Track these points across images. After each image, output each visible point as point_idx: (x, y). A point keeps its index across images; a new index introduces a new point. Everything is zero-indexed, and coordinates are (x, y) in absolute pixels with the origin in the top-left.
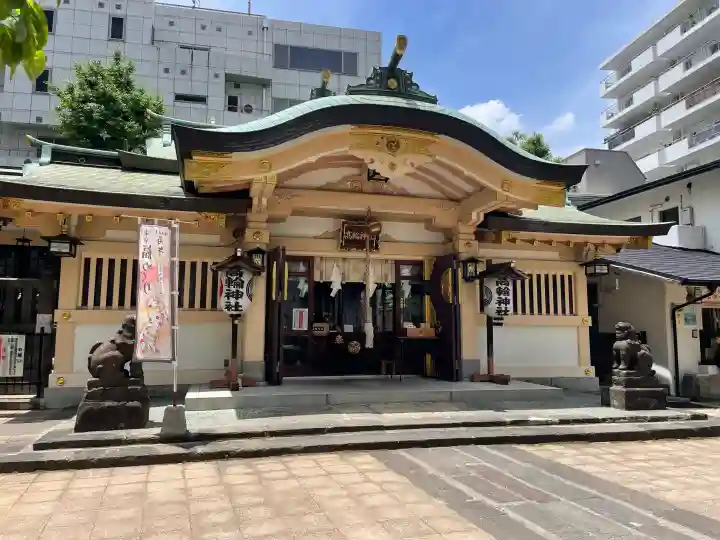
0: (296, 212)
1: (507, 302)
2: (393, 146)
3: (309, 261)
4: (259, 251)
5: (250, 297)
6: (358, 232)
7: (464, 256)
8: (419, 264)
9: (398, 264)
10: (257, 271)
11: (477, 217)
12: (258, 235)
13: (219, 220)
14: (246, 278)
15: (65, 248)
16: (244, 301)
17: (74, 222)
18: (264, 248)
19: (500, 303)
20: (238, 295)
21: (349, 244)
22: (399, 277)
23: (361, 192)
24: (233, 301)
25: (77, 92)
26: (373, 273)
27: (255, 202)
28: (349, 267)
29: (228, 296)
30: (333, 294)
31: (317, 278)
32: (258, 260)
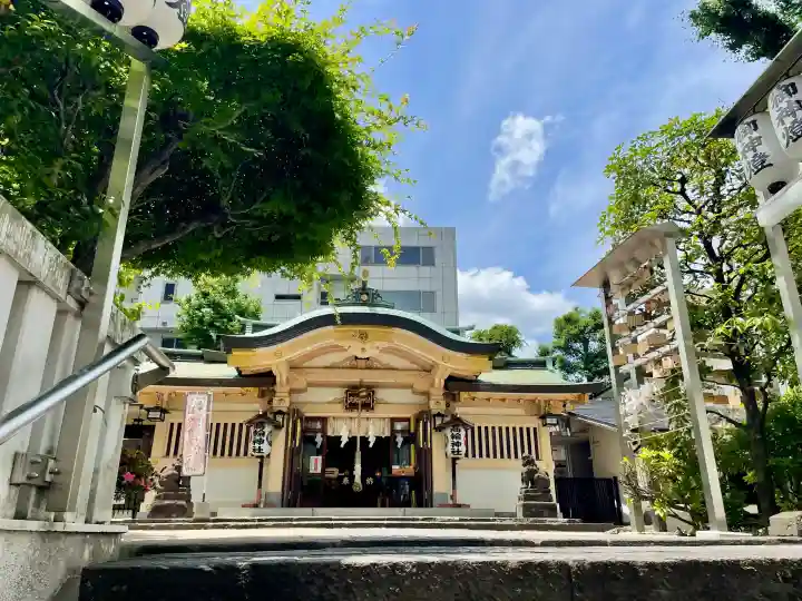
0: (310, 385)
1: (458, 444)
2: (364, 336)
3: (324, 420)
4: (280, 412)
5: (270, 444)
6: (360, 398)
7: (434, 412)
8: (408, 420)
9: (393, 420)
10: (278, 427)
11: (439, 381)
12: (282, 402)
13: (254, 391)
14: (267, 429)
15: (157, 414)
16: (265, 447)
17: (165, 398)
18: (285, 410)
19: (453, 444)
20: (261, 442)
21: (352, 407)
22: (393, 431)
23: (356, 368)
24: (257, 445)
25: (193, 301)
26: (373, 428)
27: (278, 379)
28: (354, 425)
29: (254, 443)
30: (342, 446)
31: (330, 433)
32: (279, 418)
